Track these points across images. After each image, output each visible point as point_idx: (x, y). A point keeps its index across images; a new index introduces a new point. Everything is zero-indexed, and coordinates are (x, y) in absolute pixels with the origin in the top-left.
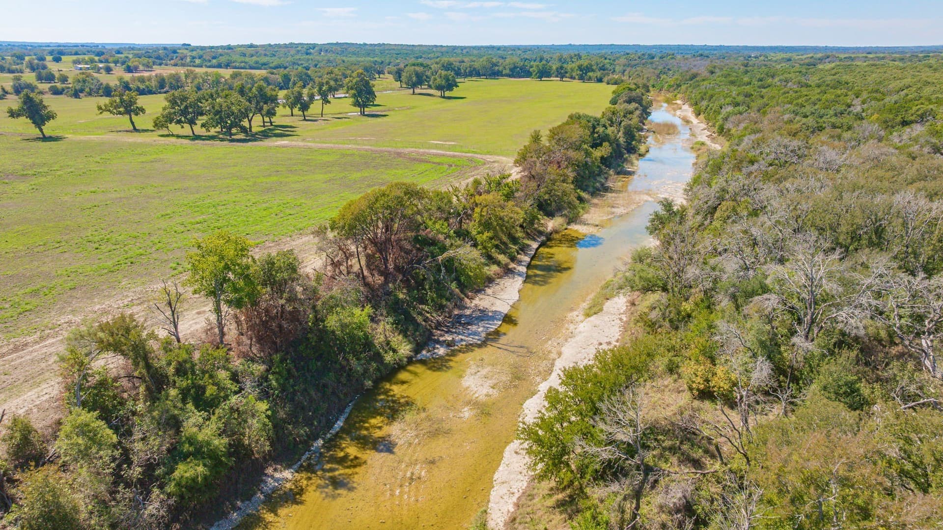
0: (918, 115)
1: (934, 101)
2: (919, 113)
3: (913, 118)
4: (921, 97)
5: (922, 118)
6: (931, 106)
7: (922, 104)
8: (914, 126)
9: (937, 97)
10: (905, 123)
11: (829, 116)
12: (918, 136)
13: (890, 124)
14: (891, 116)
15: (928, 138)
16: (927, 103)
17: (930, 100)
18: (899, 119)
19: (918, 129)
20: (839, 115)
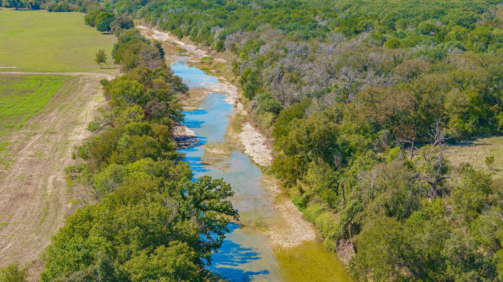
0: (364, 27)
1: (369, 17)
2: (364, 25)
3: (361, 29)
4: (361, 14)
5: (366, 28)
6: (369, 21)
7: (363, 19)
8: (363, 33)
9: (371, 14)
10: (357, 32)
11: (307, 30)
12: (367, 39)
13: (348, 33)
14: (348, 28)
15: (373, 40)
16: (366, 19)
17: (367, 16)
18: (352, 30)
19: (366, 35)
20: (313, 29)
